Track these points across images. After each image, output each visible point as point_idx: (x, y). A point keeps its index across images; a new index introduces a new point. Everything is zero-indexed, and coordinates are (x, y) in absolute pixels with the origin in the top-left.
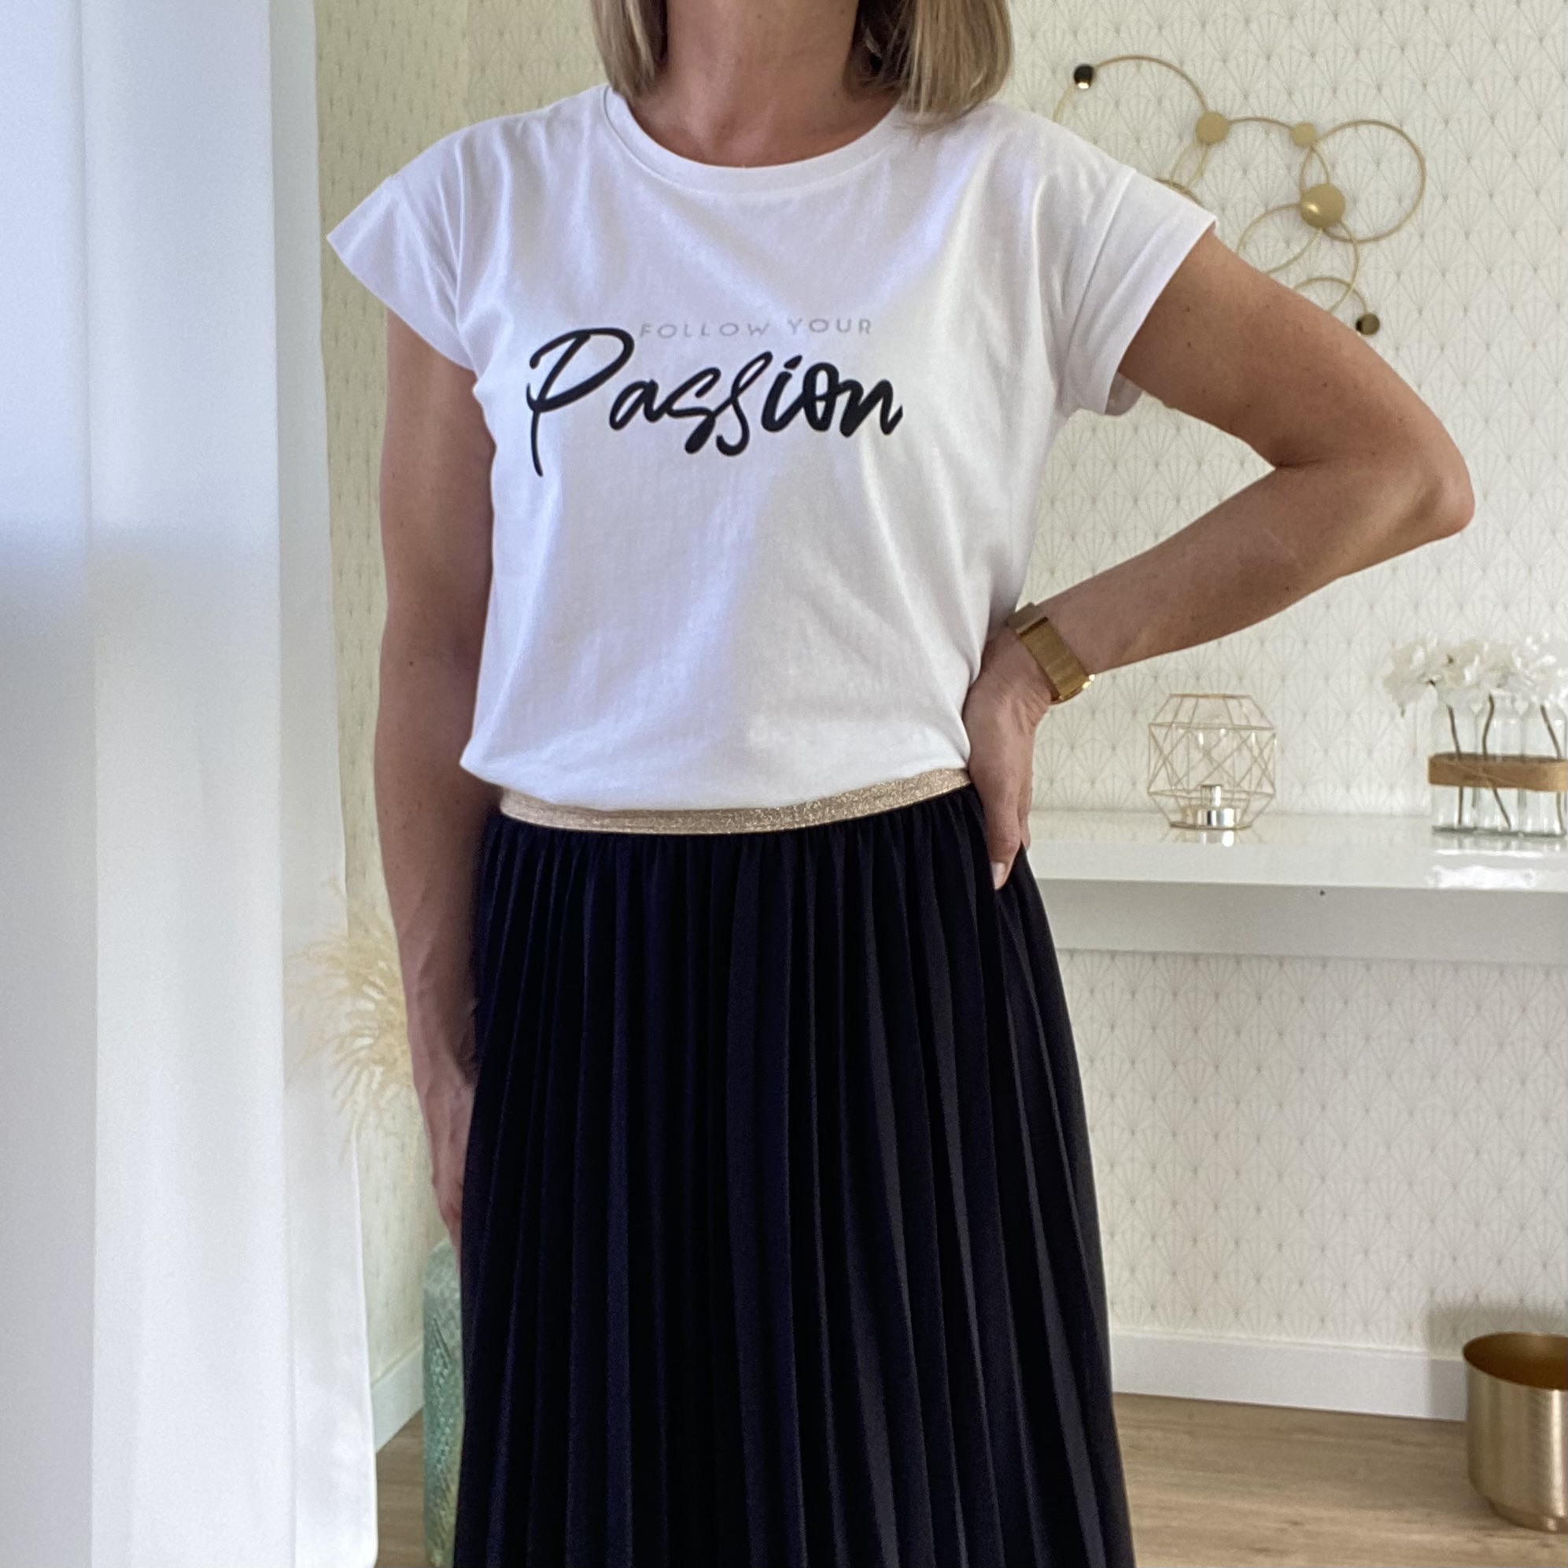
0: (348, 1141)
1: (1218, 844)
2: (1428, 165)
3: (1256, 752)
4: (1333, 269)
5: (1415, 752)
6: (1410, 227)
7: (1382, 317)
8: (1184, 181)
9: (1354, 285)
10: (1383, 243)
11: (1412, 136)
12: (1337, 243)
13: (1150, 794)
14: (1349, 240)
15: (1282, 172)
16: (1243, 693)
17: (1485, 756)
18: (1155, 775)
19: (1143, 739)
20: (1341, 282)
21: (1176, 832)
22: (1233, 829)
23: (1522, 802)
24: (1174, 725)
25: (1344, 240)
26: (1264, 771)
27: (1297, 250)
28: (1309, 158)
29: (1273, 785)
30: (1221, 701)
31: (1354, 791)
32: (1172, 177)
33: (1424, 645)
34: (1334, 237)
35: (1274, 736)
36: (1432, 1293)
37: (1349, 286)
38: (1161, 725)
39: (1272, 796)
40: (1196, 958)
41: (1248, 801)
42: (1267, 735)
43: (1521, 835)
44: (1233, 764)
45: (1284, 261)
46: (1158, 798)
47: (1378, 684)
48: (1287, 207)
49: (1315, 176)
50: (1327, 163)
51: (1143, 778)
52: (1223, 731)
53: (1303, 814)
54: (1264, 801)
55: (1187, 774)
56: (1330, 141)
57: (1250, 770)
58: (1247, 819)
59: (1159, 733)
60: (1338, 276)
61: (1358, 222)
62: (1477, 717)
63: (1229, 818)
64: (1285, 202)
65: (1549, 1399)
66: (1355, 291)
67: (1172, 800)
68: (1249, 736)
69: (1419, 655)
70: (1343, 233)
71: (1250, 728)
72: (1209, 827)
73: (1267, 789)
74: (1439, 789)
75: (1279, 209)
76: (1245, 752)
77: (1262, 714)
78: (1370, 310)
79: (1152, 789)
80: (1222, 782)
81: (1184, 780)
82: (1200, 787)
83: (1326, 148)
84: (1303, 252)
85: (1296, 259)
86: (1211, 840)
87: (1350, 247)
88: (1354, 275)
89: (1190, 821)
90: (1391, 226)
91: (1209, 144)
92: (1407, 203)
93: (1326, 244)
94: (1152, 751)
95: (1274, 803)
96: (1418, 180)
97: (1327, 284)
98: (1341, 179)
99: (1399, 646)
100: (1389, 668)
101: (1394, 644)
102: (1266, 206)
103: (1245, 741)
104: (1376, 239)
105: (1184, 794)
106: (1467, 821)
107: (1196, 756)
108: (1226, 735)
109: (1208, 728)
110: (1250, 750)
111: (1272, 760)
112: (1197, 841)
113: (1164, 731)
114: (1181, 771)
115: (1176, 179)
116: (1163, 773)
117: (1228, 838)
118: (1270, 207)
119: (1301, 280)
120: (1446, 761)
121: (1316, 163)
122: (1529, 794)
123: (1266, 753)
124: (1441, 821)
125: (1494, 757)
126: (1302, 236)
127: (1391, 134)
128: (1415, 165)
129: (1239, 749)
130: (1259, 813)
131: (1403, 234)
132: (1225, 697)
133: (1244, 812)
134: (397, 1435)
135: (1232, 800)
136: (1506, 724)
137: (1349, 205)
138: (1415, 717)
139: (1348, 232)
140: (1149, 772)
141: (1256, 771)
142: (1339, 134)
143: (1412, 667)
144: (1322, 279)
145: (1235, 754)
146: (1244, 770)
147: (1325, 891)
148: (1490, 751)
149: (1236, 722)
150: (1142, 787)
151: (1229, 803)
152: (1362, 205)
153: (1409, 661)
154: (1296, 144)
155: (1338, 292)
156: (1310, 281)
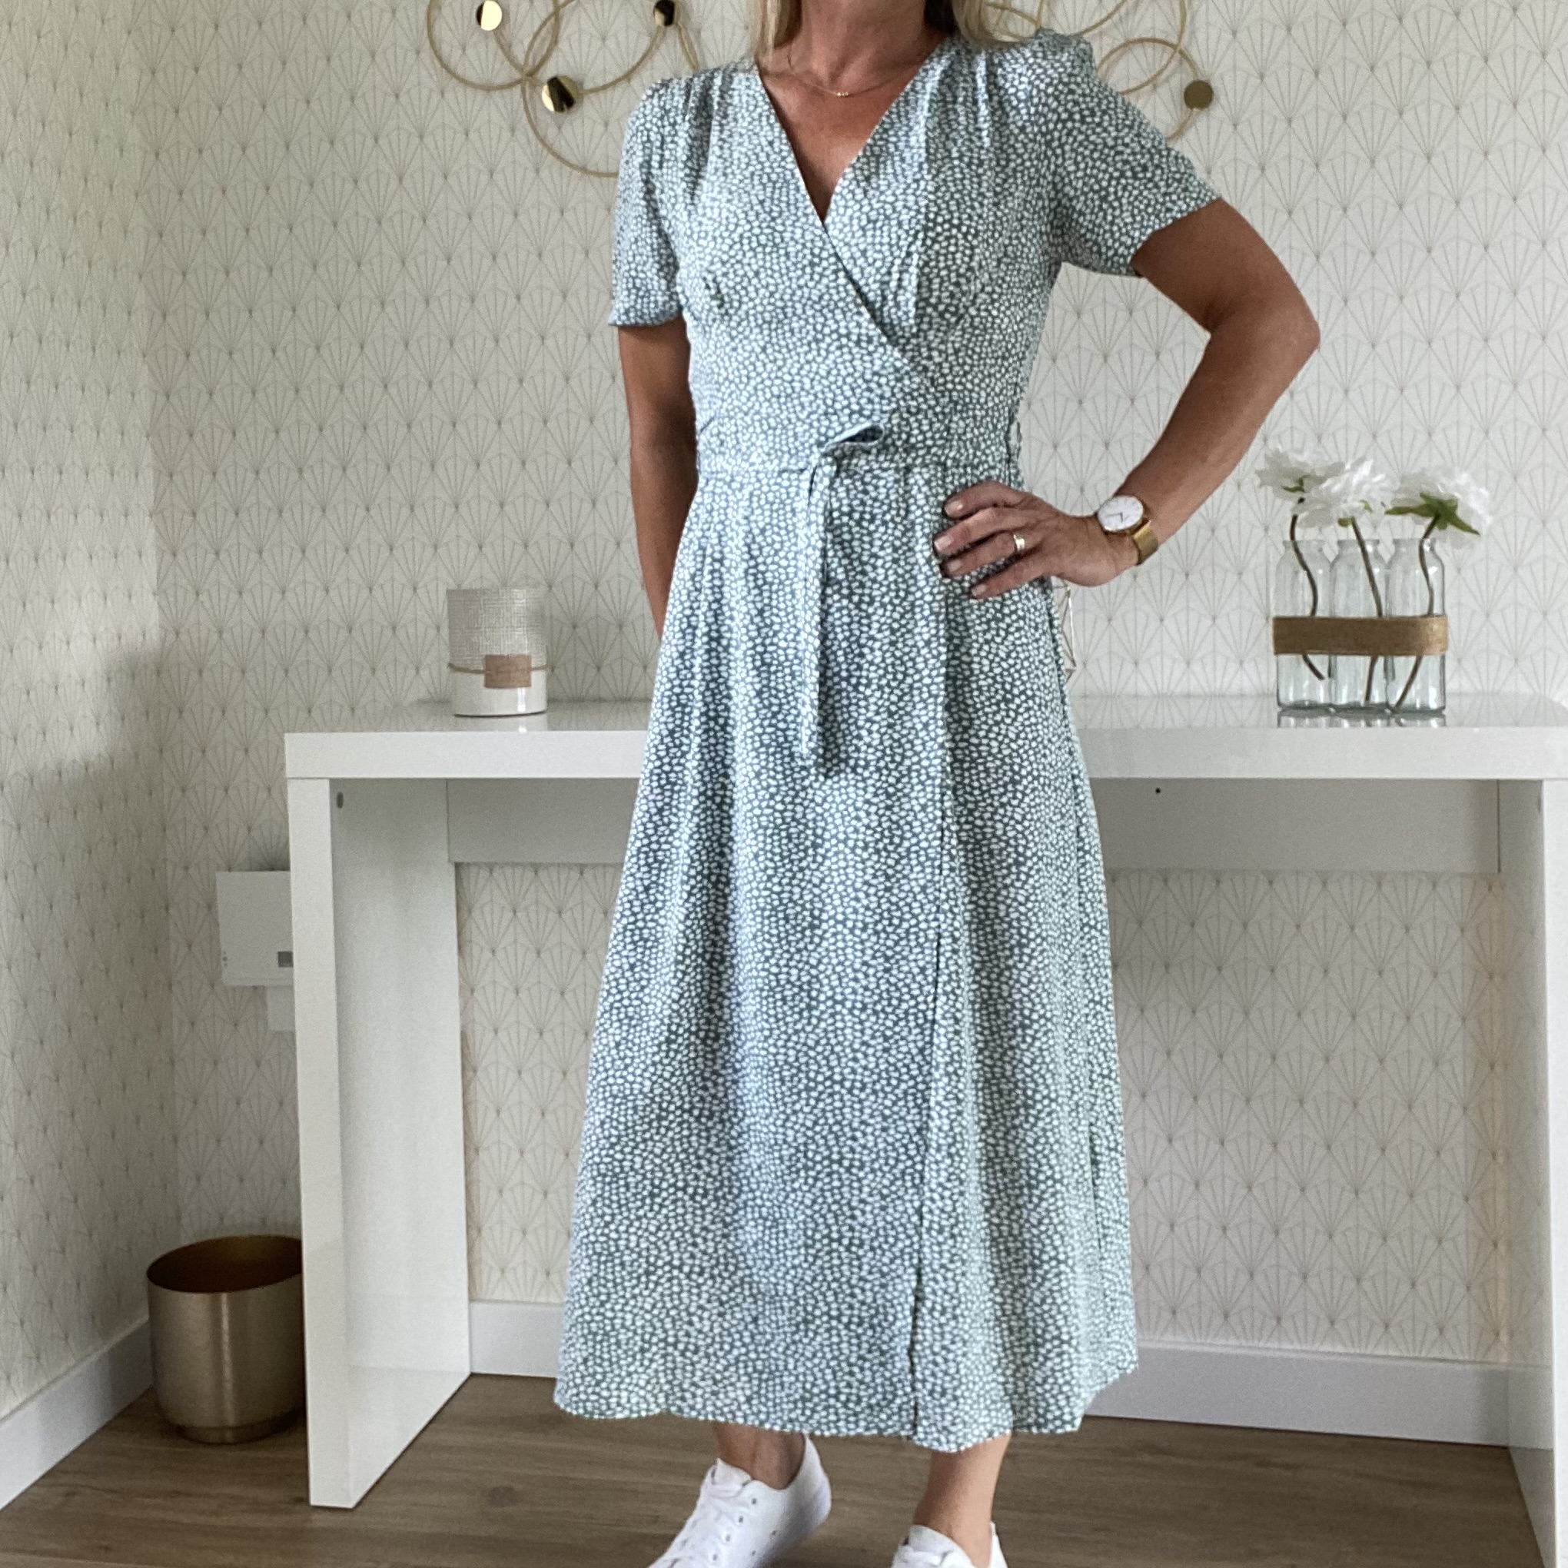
4: (1154, 28)
7: (1215, 84)
9: (1181, 47)
20: (1164, 43)
27: (1110, 5)
37: (1175, 47)
45: (1097, 19)
60: (1159, 36)
66: (1181, 52)
74: (1286, 659)
78: (1203, 79)
84: (1118, 7)
85: (1109, 17)
88: (1180, 37)
97: (1149, 46)
119: (1117, 44)
120: (1295, 625)
122: (1401, 661)
144: (1142, 41)
147: (1160, 786)
155: (1162, 56)
156: (1128, 44)
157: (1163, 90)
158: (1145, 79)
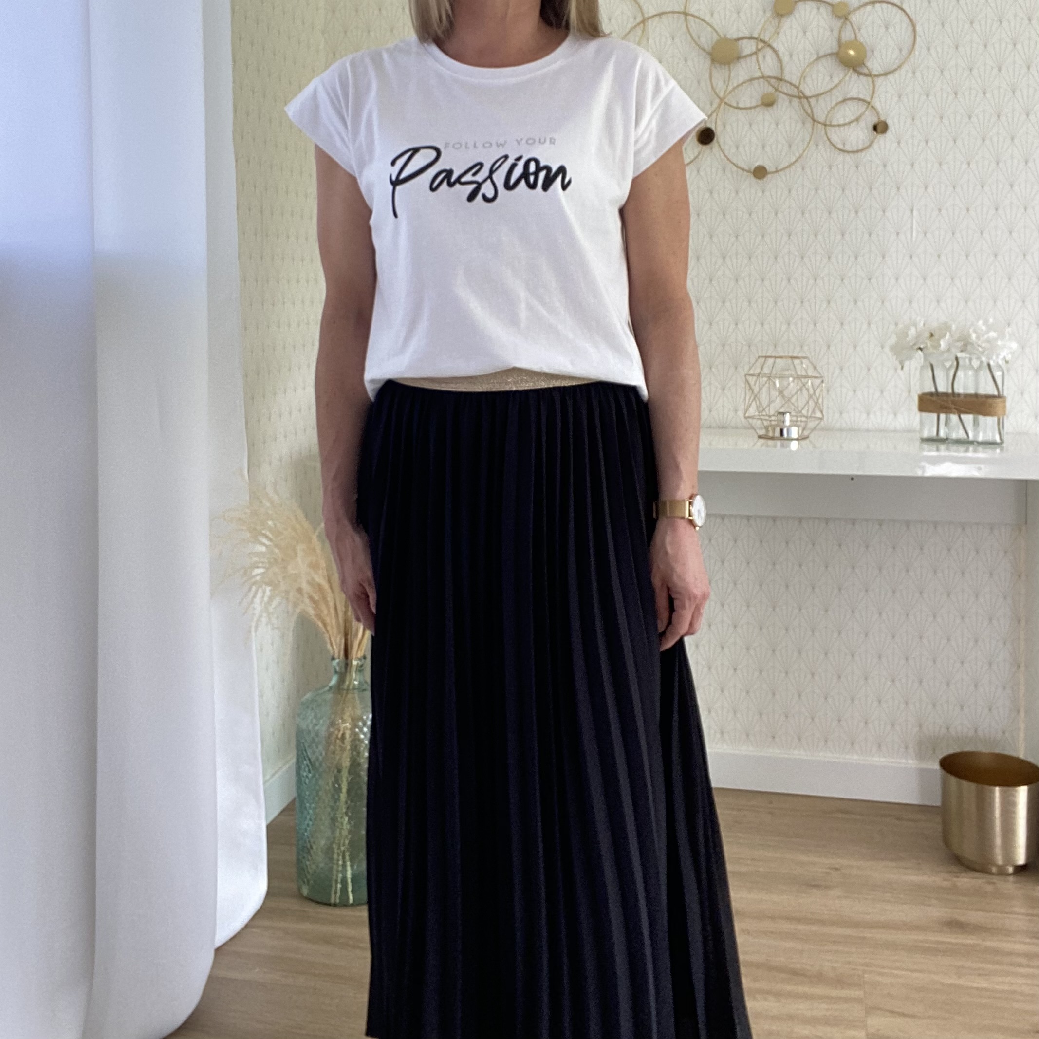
0: (250, 632)
1: (788, 448)
2: (919, 29)
3: (811, 392)
4: (859, 92)
5: (909, 392)
6: (905, 67)
7: (889, 122)
8: (767, 39)
9: (872, 103)
10: (891, 77)
11: (908, 11)
12: (861, 77)
13: (746, 418)
14: (869, 75)
15: (828, 33)
16: (804, 355)
17: (953, 393)
18: (750, 406)
19: (742, 384)
20: (863, 101)
21: (762, 441)
22: (797, 439)
23: (976, 423)
24: (760, 375)
25: (865, 75)
26: (816, 403)
27: (836, 81)
28: (844, 23)
29: (822, 412)
30: (790, 361)
31: (872, 416)
32: (759, 35)
33: (915, 325)
34: (860, 74)
35: (822, 382)
36: (920, 726)
37: (869, 103)
38: (752, 375)
39: (821, 419)
40: (774, 519)
41: (806, 422)
42: (818, 381)
43: (975, 443)
44: (797, 400)
45: (829, 87)
46: (750, 420)
47: (887, 349)
48: (831, 54)
49: (848, 35)
50: (855, 27)
51: (742, 408)
52: (791, 379)
53: (841, 430)
54: (817, 422)
55: (769, 405)
56: (857, 13)
57: (808, 402)
58: (806, 433)
59: (752, 380)
60: (861, 96)
61: (874, 65)
62: (948, 370)
63: (794, 432)
64: (829, 51)
65: (993, 792)
66: (872, 107)
67: (759, 422)
68: (807, 382)
69: (912, 332)
70: (865, 71)
71: (807, 377)
72: (782, 438)
73: (819, 415)
74: (924, 414)
75: (826, 56)
76: (805, 391)
77: (815, 368)
78: (882, 119)
79: (747, 415)
80: (790, 411)
81: (767, 410)
82: (776, 414)
83: (854, 18)
84: (840, 82)
85: (836, 86)
86: (782, 446)
87: (870, 79)
88: (872, 97)
89: (771, 434)
90: (895, 67)
91: (782, 16)
92: (905, 52)
93: (855, 76)
94: (747, 391)
95: (822, 423)
96: (912, 39)
97: (856, 102)
98: (865, 37)
99: (900, 326)
100: (893, 340)
101: (896, 324)
102: (818, 54)
103: (804, 385)
104: (886, 74)
105: (767, 418)
106: (942, 434)
107: (775, 394)
108: (793, 381)
109: (781, 377)
110: (808, 390)
111: (821, 396)
112: (775, 446)
113: (755, 378)
114: (765, 402)
115: (762, 37)
116: (754, 404)
117: (794, 445)
118: (820, 56)
119: (840, 99)
120: (928, 397)
121: (849, 27)
122: (981, 418)
123: (817, 393)
124: (926, 434)
125: (959, 395)
126: (839, 73)
127: (895, 9)
128: (910, 28)
129: (801, 389)
130: (815, 429)
131: (903, 71)
132: (793, 358)
133: (804, 429)
134: (280, 815)
135: (797, 421)
136: (965, 375)
137: (869, 53)
138: (910, 370)
139: (868, 70)
140: (745, 403)
141: (811, 403)
142: (862, 9)
143: (908, 339)
144: (852, 99)
145: (799, 393)
146: (804, 402)
147: (854, 478)
148: (956, 391)
149: (799, 373)
150: (741, 413)
151: (794, 423)
152: (876, 53)
153: (907, 335)
154: (836, 16)
155: (862, 108)
156: (845, 100)
157: (862, 123)
158: (853, 118)
